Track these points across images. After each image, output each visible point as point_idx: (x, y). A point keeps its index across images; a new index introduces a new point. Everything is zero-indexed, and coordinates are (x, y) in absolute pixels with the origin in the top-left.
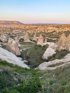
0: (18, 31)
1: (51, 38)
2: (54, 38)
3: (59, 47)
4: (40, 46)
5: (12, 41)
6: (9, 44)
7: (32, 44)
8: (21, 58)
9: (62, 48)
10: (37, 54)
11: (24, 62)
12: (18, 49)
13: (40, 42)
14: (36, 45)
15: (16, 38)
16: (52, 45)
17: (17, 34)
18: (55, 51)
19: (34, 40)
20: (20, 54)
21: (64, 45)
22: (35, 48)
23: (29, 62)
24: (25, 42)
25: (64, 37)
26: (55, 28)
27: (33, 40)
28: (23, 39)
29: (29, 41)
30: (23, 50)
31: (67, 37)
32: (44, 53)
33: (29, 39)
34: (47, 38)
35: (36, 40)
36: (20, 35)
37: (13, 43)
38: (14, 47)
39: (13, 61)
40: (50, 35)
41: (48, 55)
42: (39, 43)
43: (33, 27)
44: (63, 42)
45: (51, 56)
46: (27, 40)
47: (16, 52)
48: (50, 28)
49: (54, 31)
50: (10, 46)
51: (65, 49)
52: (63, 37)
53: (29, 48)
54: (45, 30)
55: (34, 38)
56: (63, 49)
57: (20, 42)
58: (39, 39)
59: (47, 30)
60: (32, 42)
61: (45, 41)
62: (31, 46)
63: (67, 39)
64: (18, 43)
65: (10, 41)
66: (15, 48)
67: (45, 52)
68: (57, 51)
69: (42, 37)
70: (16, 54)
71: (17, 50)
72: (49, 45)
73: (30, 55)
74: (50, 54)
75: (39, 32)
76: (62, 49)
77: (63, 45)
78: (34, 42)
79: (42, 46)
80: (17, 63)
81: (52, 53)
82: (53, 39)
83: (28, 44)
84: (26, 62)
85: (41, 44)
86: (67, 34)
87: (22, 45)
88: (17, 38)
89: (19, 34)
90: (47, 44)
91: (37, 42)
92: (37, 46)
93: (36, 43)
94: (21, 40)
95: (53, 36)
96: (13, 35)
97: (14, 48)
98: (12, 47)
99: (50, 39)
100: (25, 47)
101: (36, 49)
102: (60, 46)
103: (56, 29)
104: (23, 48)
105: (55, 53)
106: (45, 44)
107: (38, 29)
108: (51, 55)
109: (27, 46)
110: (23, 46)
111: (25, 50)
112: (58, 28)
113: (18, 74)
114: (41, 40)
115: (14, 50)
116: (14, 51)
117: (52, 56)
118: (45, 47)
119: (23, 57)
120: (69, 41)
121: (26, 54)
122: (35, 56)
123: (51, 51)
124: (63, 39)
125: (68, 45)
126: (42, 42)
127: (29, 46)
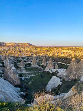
0: (28, 55)
1: (64, 64)
3: (69, 76)
4: (48, 73)
6: (8, 70)
7: (39, 71)
9: (73, 77)
16: (62, 72)
17: (26, 58)
18: (61, 81)
19: (43, 66)
23: (27, 95)
24: (31, 67)
25: (74, 62)
27: (41, 65)
28: (30, 63)
29: (37, 66)
30: (25, 78)
31: (78, 63)
33: (37, 64)
34: (60, 63)
35: (45, 65)
36: (29, 59)
37: (12, 69)
38: (13, 74)
39: (3, 93)
40: (65, 60)
42: (47, 70)
44: (74, 69)
45: (55, 88)
46: (34, 65)
48: (65, 51)
49: (70, 55)
50: (8, 73)
53: (34, 75)
54: (59, 53)
55: (43, 63)
57: (25, 67)
58: (48, 65)
59: (61, 53)
60: (40, 67)
61: (56, 66)
63: (78, 65)
64: (23, 69)
65: (9, 67)
66: (14, 75)
67: (49, 82)
68: (63, 81)
71: (16, 78)
72: (59, 72)
73: (32, 85)
74: (54, 85)
75: (51, 56)
77: (74, 73)
78: (42, 67)
79: (50, 73)
80: (7, 95)
81: (57, 84)
82: (67, 65)
83: (34, 71)
84: (23, 95)
85: (50, 71)
87: (27, 71)
88: (23, 62)
89: (28, 58)
90: (56, 71)
91: (46, 68)
92: (45, 73)
93: (44, 69)
94: (28, 65)
95: (67, 61)
98: (11, 74)
99: (63, 64)
100: (29, 74)
101: (43, 78)
104: (27, 75)
106: (54, 70)
108: (56, 86)
109: (33, 73)
110: (27, 73)
111: (28, 77)
114: (51, 65)
116: (12, 79)
119: (23, 88)
120: (81, 68)
121: (28, 83)
122: (38, 87)
123: (56, 80)
124: (73, 65)
125: (79, 73)
126: (52, 68)
127: (35, 73)
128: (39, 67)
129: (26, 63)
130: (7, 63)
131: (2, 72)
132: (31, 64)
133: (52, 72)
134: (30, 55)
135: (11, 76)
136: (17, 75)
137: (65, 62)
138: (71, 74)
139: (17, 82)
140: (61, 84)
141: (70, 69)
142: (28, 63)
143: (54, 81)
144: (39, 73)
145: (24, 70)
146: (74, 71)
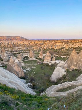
0: (22, 48)
1: (60, 56)
3: (70, 67)
4: (47, 65)
5: (14, 59)
6: (11, 63)
8: (24, 81)
9: (73, 68)
10: (43, 75)
11: (29, 85)
12: (21, 69)
13: (48, 61)
14: (43, 64)
15: (19, 56)
16: (62, 64)
17: (21, 52)
18: (65, 71)
19: (40, 58)
20: (23, 75)
21: (76, 63)
22: (42, 68)
23: (34, 85)
24: (29, 60)
26: (63, 44)
27: (39, 58)
28: (28, 56)
29: (35, 59)
30: (27, 71)
31: (78, 54)
33: (34, 57)
34: (55, 55)
35: (42, 58)
36: (24, 53)
37: (15, 61)
38: (16, 67)
39: (14, 84)
40: (59, 52)
41: (58, 77)
42: (45, 62)
43: (38, 43)
44: (74, 60)
45: (60, 78)
46: (32, 58)
47: (19, 73)
48: (59, 44)
49: (63, 48)
50: (12, 66)
51: (77, 68)
52: (73, 54)
53: (34, 67)
54: (53, 46)
55: (40, 56)
56: (75, 68)
57: (23, 60)
58: (46, 57)
59: (55, 46)
60: (38, 60)
61: (53, 59)
62: (37, 66)
63: (79, 56)
64: (21, 62)
65: (12, 60)
66: (18, 68)
67: (54, 72)
68: (67, 71)
69: (49, 54)
70: (19, 75)
71: (20, 71)
72: (58, 64)
73: (35, 77)
74: (59, 75)
75: (45, 49)
76: (73, 69)
78: (40, 60)
79: (49, 65)
80: (19, 86)
81: (61, 74)
82: (63, 57)
83: (33, 63)
84: (31, 86)
85: (48, 63)
86: (78, 50)
87: (26, 64)
88: (21, 55)
89: (22, 51)
90: (55, 63)
91: (43, 60)
93: (42, 61)
94: (25, 58)
96: (16, 52)
97: (16, 68)
98: (14, 66)
99: (59, 56)
100: (29, 66)
101: (43, 69)
102: (71, 65)
103: (65, 45)
104: (27, 68)
105: (65, 73)
106: (53, 62)
107: (45, 45)
110: (27, 66)
111: (29, 70)
112: (67, 44)
113: (20, 103)
114: (48, 57)
116: (16, 71)
117: (62, 77)
118: (53, 67)
119: (27, 79)
120: (81, 58)
121: (31, 75)
122: (41, 78)
123: (60, 71)
125: (80, 64)
126: (50, 60)
127: (34, 65)
128: (36, 60)
129: (23, 56)
130: (5, 57)
131: (1, 65)
132: (28, 57)
133: (51, 64)
134: (24, 48)
135: (15, 68)
136: (21, 67)
137: (61, 54)
139: (21, 74)
141: (70, 60)
142: (25, 56)
143: (59, 72)
145: (23, 63)
146: (74, 62)
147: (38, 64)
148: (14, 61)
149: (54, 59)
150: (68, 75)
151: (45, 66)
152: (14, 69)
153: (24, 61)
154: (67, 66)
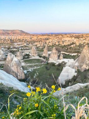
0: (22, 44)
1: (69, 53)
2: (72, 53)
3: (81, 66)
4: (53, 64)
5: (12, 57)
6: (8, 62)
7: (42, 62)
8: (25, 84)
9: (86, 67)
10: (49, 77)
12: (20, 69)
13: (54, 59)
15: (18, 54)
16: (71, 63)
17: (20, 48)
18: (76, 72)
19: (45, 57)
20: (23, 77)
22: (46, 68)
24: (31, 58)
25: (87, 50)
26: (73, 38)
27: (43, 56)
28: (29, 54)
29: (38, 58)
32: (59, 75)
33: (37, 54)
34: (64, 52)
35: (47, 56)
36: (25, 50)
37: (14, 60)
38: (15, 67)
40: (68, 49)
41: (66, 78)
42: (51, 60)
44: (87, 58)
45: (70, 80)
46: (34, 56)
47: (19, 74)
48: (67, 39)
49: (73, 43)
50: (9, 65)
53: (37, 67)
54: (60, 42)
55: (44, 53)
57: (23, 59)
58: (52, 55)
59: (63, 42)
60: (42, 58)
61: (60, 57)
64: (21, 61)
65: (10, 58)
66: (17, 68)
67: (62, 73)
68: (78, 71)
69: (55, 51)
70: (19, 77)
71: (19, 71)
72: (66, 63)
74: (68, 76)
75: (51, 45)
76: (86, 69)
77: (87, 63)
78: (44, 59)
79: (56, 64)
81: (71, 75)
82: (72, 55)
83: (36, 63)
85: (55, 62)
87: (27, 64)
88: (20, 53)
89: (23, 48)
90: (63, 62)
91: (49, 59)
92: (49, 64)
93: (47, 60)
94: (26, 57)
95: (72, 50)
96: (15, 49)
97: (15, 69)
98: (13, 66)
99: (67, 54)
100: (31, 66)
101: (48, 70)
102: (82, 64)
103: (75, 40)
104: (28, 68)
105: (76, 74)
106: (60, 61)
107: (50, 40)
108: (70, 77)
109: (35, 66)
110: (28, 66)
111: (31, 70)
112: (78, 39)
114: (55, 55)
115: (14, 71)
117: (72, 79)
118: (60, 67)
121: (33, 77)
122: (46, 80)
123: (70, 71)
124: (86, 54)
126: (56, 58)
127: (37, 65)
128: (40, 58)
129: (23, 54)
132: (30, 56)
134: (24, 44)
136: (21, 67)
137: (70, 51)
138: (83, 63)
139: (21, 76)
140: (76, 75)
141: (82, 58)
142: (26, 54)
143: (68, 72)
144: (42, 65)
145: (23, 62)
146: (87, 60)
147: (42, 63)
148: (12, 60)
149: (62, 57)
150: (80, 76)
151: (50, 65)
152: (12, 70)
153: (25, 60)
154: (78, 66)
